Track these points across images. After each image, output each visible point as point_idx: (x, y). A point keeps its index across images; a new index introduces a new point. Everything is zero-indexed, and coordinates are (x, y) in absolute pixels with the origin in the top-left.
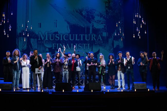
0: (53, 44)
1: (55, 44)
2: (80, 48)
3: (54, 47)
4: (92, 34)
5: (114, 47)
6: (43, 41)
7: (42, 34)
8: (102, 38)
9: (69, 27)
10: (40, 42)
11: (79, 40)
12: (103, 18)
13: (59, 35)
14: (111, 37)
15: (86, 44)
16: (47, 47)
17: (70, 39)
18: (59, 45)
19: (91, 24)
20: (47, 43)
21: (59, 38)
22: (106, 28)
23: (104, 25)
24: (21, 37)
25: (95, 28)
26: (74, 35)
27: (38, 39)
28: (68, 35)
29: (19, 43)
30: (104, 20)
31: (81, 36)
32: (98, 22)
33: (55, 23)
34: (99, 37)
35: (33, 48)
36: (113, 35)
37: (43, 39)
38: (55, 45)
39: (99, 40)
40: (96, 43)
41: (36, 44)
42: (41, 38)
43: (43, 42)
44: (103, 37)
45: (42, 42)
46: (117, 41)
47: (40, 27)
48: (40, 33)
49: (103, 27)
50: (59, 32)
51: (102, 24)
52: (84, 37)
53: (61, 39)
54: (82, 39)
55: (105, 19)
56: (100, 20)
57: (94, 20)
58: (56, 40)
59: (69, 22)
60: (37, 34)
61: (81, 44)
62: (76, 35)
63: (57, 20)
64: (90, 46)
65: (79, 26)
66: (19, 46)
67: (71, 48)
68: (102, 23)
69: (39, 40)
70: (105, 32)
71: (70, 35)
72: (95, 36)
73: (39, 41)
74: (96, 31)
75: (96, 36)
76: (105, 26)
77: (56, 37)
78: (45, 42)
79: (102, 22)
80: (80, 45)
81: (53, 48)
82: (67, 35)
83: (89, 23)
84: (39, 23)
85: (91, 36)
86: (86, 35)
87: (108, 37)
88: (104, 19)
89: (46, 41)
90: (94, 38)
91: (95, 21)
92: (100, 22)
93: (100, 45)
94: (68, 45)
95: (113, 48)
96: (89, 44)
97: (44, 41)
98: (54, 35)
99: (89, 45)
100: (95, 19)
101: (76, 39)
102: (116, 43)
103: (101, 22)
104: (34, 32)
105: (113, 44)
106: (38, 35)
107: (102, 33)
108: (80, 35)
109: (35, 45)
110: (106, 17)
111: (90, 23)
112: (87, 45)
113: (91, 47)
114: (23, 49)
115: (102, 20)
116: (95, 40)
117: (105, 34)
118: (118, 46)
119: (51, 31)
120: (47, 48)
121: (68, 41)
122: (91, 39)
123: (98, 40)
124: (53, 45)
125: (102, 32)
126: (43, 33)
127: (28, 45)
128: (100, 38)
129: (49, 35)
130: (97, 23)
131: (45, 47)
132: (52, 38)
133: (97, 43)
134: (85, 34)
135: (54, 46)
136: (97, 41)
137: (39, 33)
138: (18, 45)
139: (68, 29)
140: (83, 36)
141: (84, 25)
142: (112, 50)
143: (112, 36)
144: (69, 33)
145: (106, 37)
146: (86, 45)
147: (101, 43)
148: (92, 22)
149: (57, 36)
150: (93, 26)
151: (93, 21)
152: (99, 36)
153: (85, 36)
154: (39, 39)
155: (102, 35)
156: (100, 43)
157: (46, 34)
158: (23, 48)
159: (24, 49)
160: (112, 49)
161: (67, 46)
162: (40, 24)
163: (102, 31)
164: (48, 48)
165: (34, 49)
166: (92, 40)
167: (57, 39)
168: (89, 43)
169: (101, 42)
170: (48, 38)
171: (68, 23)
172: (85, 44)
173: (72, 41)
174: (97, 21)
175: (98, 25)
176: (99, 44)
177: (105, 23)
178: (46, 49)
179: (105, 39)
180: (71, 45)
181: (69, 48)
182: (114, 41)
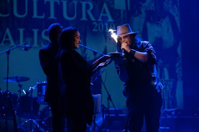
8: (113, 15)
11: (43, 17)
14: (140, 12)
17: (16, 13)
26: (26, 0)
31: (48, 4)
34: (105, 12)
36: (144, 5)
40: (94, 30)
46: (157, 24)
54: (52, 16)
62: (35, 2)
67: (19, 43)
71: (15, 0)
72: (92, 7)
75: (94, 6)
86: (65, 3)
90: (89, 12)
94: (8, 31)
101: (35, 15)
116: (93, 19)
122: (81, 17)
123: (100, 20)
128: (108, 14)
133: (97, 28)
136: (98, 22)
143: (143, 11)
145: (124, 11)
155: (113, 3)
161: (7, 37)
166: (84, 18)
169: (109, 26)
173: (21, 19)
176: (104, 33)
179: (122, 17)
180: (19, 32)
181: (12, 43)
182: (148, 24)
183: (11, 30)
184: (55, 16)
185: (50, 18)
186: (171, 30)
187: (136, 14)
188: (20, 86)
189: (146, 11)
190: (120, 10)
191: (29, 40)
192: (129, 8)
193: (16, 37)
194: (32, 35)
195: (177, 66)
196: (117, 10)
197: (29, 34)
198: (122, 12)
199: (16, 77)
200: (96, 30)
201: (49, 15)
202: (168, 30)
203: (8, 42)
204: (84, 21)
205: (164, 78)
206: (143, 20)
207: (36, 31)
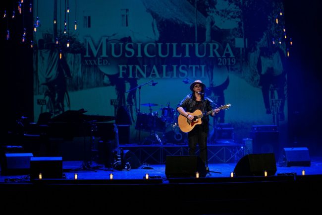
0: (121, 67)
1: (126, 66)
2: (183, 75)
3: (123, 73)
4: (211, 42)
5: (263, 73)
6: (96, 59)
7: (93, 41)
8: (234, 53)
9: (157, 26)
10: (89, 62)
11: (180, 56)
12: (235, 4)
13: (132, 44)
14: (255, 49)
15: (198, 66)
16: (105, 74)
17: (160, 55)
18: (134, 68)
19: (207, 20)
20: (105, 63)
21: (132, 51)
22: (242, 28)
23: (239, 20)
24: (43, 51)
25: (216, 27)
26: (168, 44)
27: (85, 54)
28: (155, 44)
29: (39, 64)
30: (238, 9)
31: (184, 46)
32: (225, 13)
33: (123, 16)
34: (227, 50)
35: (73, 75)
36: (258, 43)
37: (95, 53)
38: (124, 68)
39: (228, 55)
40: (219, 64)
41: (80, 66)
42: (91, 52)
43: (97, 62)
44: (235, 50)
45: (93, 62)
46: (269, 57)
47: (89, 26)
48: (89, 40)
49: (237, 26)
50: (133, 39)
51: (232, 19)
52: (192, 50)
53: (139, 55)
54: (187, 55)
55: (240, 7)
56: (228, 9)
57: (215, 9)
58: (126, 56)
59: (157, 13)
60: (81, 42)
61: (186, 66)
62: (174, 45)
63: (127, 10)
64: (207, 70)
65: (179, 23)
66: (39, 72)
67: (163, 76)
68: (232, 17)
69: (85, 56)
70: (241, 37)
71: (160, 45)
72: (217, 47)
73: (87, 58)
74: (219, 35)
75: (219, 45)
76: (240, 24)
77: (127, 49)
78: (100, 63)
79: (234, 13)
80: (183, 68)
81: (121, 76)
82: (153, 46)
83: (203, 16)
84: (85, 17)
85: (208, 47)
86: (197, 45)
87: (248, 50)
88: (238, 7)
89: (104, 58)
90: (215, 50)
91: (218, 12)
92: (228, 14)
93: (230, 68)
94: (154, 68)
95: (259, 76)
96: (203, 67)
97: (99, 59)
98: (121, 44)
99: (205, 68)
100: (216, 6)
101: (175, 55)
102: (266, 63)
103: (231, 14)
104: (75, 39)
105: (259, 66)
106: (83, 44)
107: (233, 40)
108: (182, 44)
109: (78, 69)
110: (242, 3)
111: (206, 15)
112: (200, 69)
113: (210, 74)
114: (47, 79)
115: (234, 10)
116: (218, 55)
117: (240, 43)
118: (271, 70)
119: (114, 35)
120: (106, 76)
121: (154, 58)
122: (209, 54)
123: (224, 56)
124: (119, 68)
125: (233, 37)
126: (96, 41)
127: (59, 69)
128: (230, 51)
129: (111, 46)
130: (222, 15)
131: (101, 72)
132: (117, 52)
133: (221, 63)
134: (194, 42)
135: (121, 71)
136: (222, 58)
137: (85, 40)
138: (35, 70)
139: (154, 31)
140: (190, 46)
141: (191, 22)
142: (257, 81)
143: (258, 48)
144: (157, 39)
145: (243, 49)
146: (196, 68)
147: (231, 63)
148: (211, 14)
149: (130, 46)
150: (212, 23)
151: (213, 12)
152: (228, 46)
153: (194, 46)
154: (87, 55)
155: (234, 43)
156: (229, 64)
157: (104, 41)
158: (50, 76)
159: (50, 78)
160: (257, 77)
161: (154, 72)
162: (89, 18)
163: (234, 35)
164: (109, 76)
165: (74, 77)
166: (212, 55)
167: (130, 53)
168: (203, 65)
169: (231, 60)
170: (109, 52)
171: (155, 16)
172: (194, 67)
173: (164, 58)
174: (223, 11)
175: (224, 22)
176: (227, 66)
177: (239, 17)
178: (103, 79)
179: (241, 53)
180: (162, 68)
181: (158, 76)
182: (262, 58)
183: (157, 67)
184: (189, 55)
185: (185, 56)
186: (280, 62)
187: (253, 50)
188: (151, 110)
189: (261, 48)
190: (239, 48)
191: (169, 73)
192: (247, 46)
193: (160, 71)
194: (172, 70)
195: (285, 89)
196: (237, 48)
197: (170, 69)
198: (241, 49)
199: (149, 104)
200: (221, 64)
201: (185, 54)
202: (278, 62)
203: (154, 75)
204: (212, 58)
205: (274, 98)
206: (258, 55)
207: (175, 67)
